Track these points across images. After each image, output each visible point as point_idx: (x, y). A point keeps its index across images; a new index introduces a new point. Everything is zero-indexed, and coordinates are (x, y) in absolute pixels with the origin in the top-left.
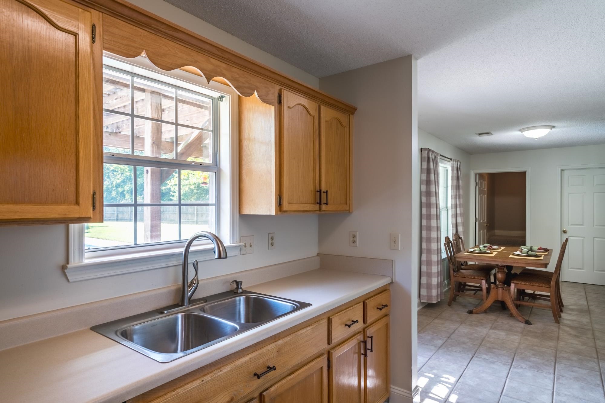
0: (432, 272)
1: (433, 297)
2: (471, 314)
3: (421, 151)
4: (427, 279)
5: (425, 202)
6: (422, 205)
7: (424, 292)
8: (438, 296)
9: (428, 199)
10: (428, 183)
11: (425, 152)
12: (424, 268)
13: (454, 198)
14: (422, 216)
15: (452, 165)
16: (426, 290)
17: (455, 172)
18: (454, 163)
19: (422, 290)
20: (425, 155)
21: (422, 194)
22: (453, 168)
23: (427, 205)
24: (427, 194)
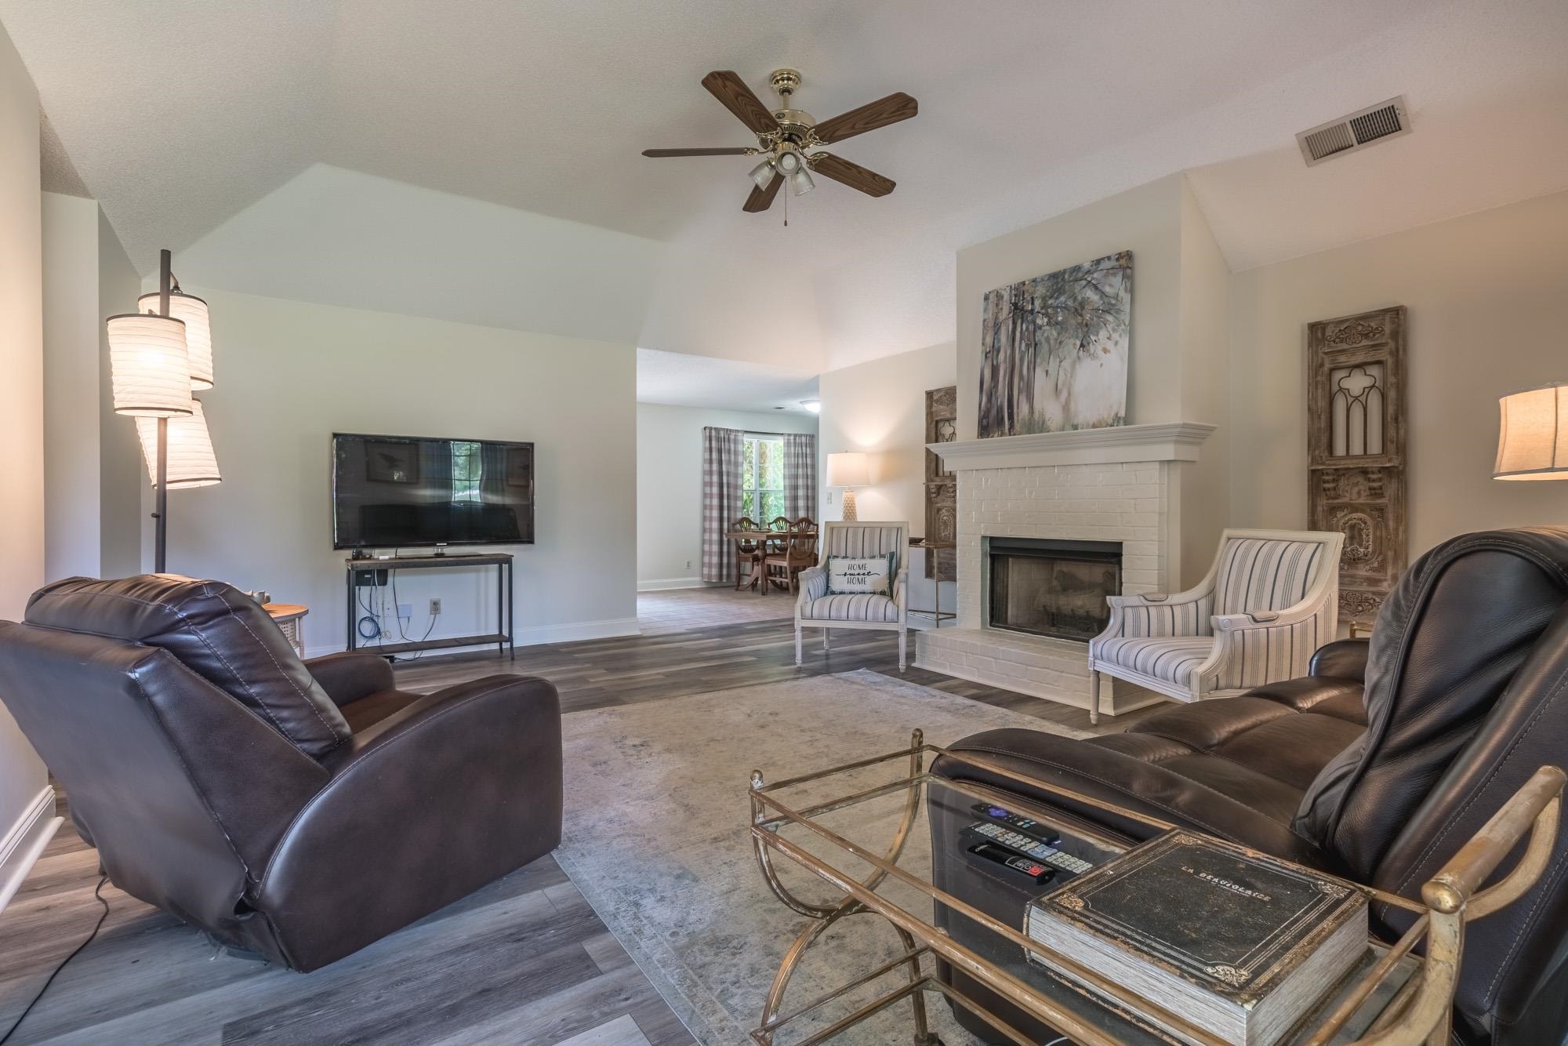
0: (712, 551)
1: (713, 577)
3: (705, 430)
4: (709, 558)
5: (709, 480)
6: (705, 484)
7: (706, 571)
8: (721, 576)
9: (711, 478)
10: (711, 461)
11: (707, 431)
12: (707, 547)
13: (789, 478)
14: (705, 495)
15: (786, 441)
16: (707, 569)
17: (793, 448)
18: (792, 438)
19: (704, 569)
20: (708, 434)
21: (705, 473)
22: (788, 444)
23: (711, 484)
24: (711, 473)
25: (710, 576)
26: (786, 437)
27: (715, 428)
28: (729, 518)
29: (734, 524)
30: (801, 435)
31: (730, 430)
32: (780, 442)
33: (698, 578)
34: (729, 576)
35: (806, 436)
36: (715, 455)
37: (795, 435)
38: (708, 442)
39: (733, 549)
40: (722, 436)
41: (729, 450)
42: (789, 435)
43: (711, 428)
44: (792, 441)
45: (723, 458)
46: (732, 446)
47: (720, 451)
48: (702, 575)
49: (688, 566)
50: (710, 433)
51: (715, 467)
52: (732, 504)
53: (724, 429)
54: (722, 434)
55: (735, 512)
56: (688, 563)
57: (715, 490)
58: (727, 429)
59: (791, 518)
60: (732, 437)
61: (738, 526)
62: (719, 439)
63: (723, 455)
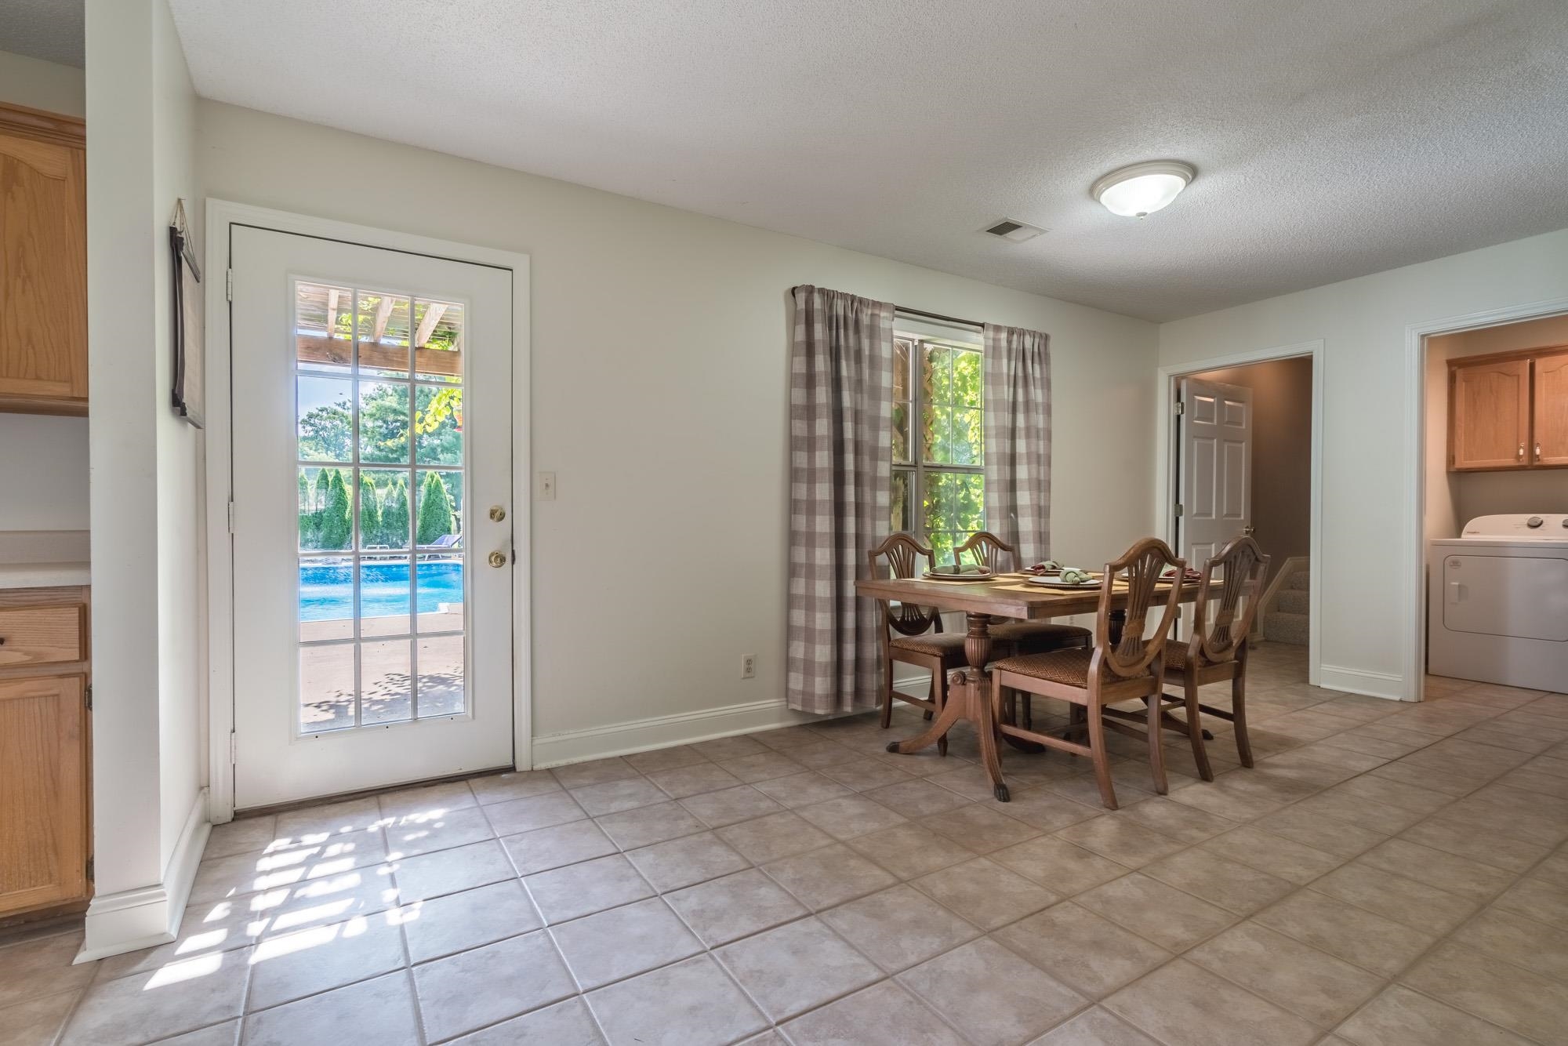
0: (815, 629)
1: (816, 698)
2: (894, 754)
3: (794, 295)
4: (805, 648)
5: (805, 434)
6: (793, 444)
7: (797, 682)
8: (838, 695)
9: (811, 427)
10: (810, 381)
11: (801, 297)
12: (799, 617)
13: (997, 436)
14: (793, 475)
15: (991, 343)
16: (801, 677)
17: (1005, 361)
18: (1004, 336)
19: (792, 675)
20: (801, 305)
21: (792, 412)
22: (994, 351)
23: (811, 444)
24: (809, 412)
25: (807, 697)
26: (991, 334)
27: (822, 291)
28: (859, 537)
29: (873, 555)
30: (1022, 333)
31: (861, 301)
32: (978, 341)
33: (773, 703)
34: (858, 693)
35: (1033, 334)
36: (821, 363)
37: (1011, 331)
38: (801, 329)
39: (872, 619)
40: (841, 312)
41: (858, 354)
42: (997, 329)
43: (810, 290)
44: (1004, 344)
45: (844, 372)
46: (866, 344)
47: (835, 356)
48: (787, 692)
49: (748, 670)
50: (809, 302)
51: (822, 395)
52: (867, 498)
53: (844, 296)
54: (839, 307)
55: (874, 519)
56: (749, 662)
57: (823, 459)
58: (853, 298)
59: (1001, 534)
60: (865, 319)
61: (882, 559)
62: (831, 322)
63: (844, 364)
